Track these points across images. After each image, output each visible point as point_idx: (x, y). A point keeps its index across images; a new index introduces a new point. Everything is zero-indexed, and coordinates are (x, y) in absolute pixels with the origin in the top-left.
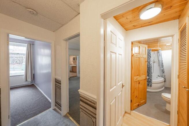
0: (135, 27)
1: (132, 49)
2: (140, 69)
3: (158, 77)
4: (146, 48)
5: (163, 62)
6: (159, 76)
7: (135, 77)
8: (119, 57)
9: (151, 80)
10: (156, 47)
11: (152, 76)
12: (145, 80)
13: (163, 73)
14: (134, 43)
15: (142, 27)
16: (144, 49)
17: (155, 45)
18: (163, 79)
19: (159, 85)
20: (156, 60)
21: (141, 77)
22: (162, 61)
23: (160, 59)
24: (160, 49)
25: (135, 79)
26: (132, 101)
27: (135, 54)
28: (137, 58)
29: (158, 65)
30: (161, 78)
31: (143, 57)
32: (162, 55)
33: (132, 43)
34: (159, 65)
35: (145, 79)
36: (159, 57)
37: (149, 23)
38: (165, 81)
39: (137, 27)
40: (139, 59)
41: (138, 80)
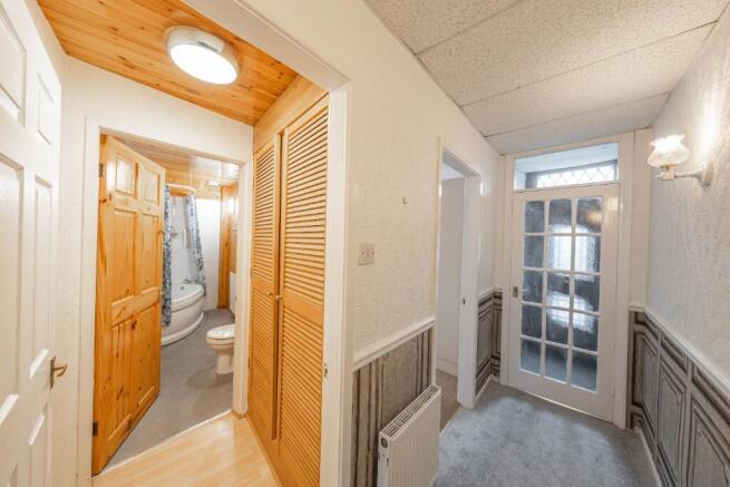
0: (126, 69)
1: (102, 167)
2: (138, 263)
3: (187, 286)
4: (159, 177)
5: (200, 234)
6: (188, 282)
7: (114, 304)
8: (40, 195)
9: (170, 299)
10: (179, 183)
11: (170, 284)
12: (155, 304)
13: (201, 268)
14: (111, 140)
15: (157, 87)
16: (155, 180)
17: (180, 174)
18: (199, 288)
19: (191, 312)
20: (180, 229)
21: (142, 296)
22: (198, 231)
23: (192, 225)
24: (193, 193)
25: (115, 313)
26: (99, 429)
27: (117, 196)
28: (125, 214)
29: (185, 245)
30: (194, 286)
31: (147, 212)
32: (198, 213)
33: (104, 138)
34: (189, 246)
35: (155, 299)
36: (190, 218)
37: (191, 91)
38: (205, 295)
39: (137, 77)
40: (136, 218)
41: (129, 311)
